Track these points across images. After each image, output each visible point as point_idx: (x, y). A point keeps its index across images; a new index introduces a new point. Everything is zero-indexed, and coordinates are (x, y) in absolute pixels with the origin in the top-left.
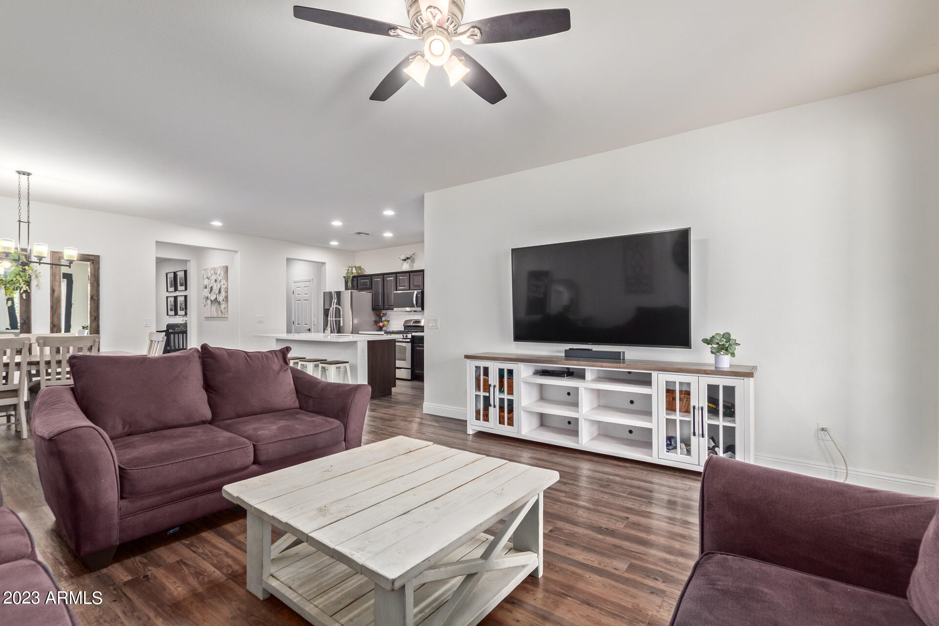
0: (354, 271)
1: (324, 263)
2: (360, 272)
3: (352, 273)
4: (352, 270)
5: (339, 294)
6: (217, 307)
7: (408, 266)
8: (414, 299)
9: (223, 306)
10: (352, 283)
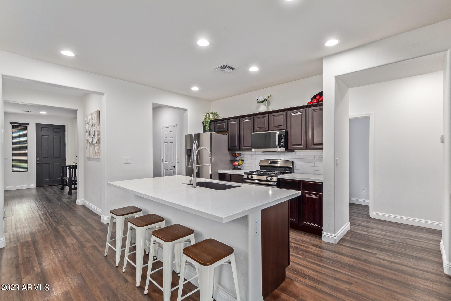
0: (211, 117)
1: (186, 110)
2: (216, 117)
3: (210, 119)
4: (209, 116)
5: (198, 136)
6: (93, 148)
7: (265, 107)
8: (277, 140)
9: (97, 148)
10: (209, 127)
